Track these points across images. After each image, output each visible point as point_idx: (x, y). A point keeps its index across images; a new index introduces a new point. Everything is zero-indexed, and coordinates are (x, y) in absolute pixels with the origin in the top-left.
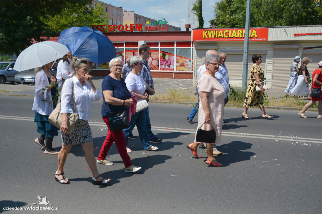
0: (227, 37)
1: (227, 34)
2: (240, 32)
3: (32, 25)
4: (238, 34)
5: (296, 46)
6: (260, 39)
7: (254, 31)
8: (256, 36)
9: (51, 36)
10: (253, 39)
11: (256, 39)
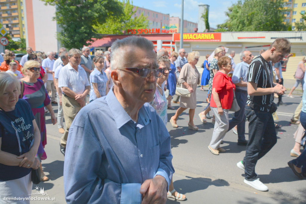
0: (195, 38)
1: (195, 37)
2: (203, 36)
3: (85, 32)
4: (202, 37)
5: (240, 46)
6: (216, 40)
7: (212, 35)
8: (213, 38)
9: (98, 38)
10: (211, 41)
11: (213, 40)
